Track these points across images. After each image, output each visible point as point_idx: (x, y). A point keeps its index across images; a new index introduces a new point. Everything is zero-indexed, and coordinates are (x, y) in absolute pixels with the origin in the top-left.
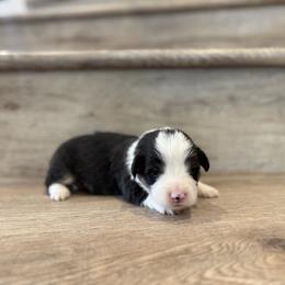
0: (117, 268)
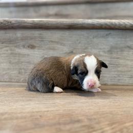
0: (117, 129)
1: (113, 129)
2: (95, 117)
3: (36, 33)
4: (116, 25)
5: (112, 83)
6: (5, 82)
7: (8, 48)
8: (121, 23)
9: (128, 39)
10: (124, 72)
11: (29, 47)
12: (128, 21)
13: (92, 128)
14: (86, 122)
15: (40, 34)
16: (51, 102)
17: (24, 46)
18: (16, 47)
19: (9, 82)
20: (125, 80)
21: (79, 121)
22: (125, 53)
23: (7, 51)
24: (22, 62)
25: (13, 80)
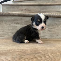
1: (53, 55)
2: (46, 51)
3: (20, 18)
4: (51, 15)
5: (49, 38)
6: (7, 37)
7: (8, 24)
8: (53, 15)
9: (55, 21)
10: (54, 33)
11: (17, 23)
12: (55, 14)
13: (45, 55)
14: (43, 53)
15: (21, 19)
16: (27, 46)
17: (15, 23)
18: (11, 23)
19: (8, 37)
20: (54, 37)
21: (40, 53)
22: (54, 26)
23: (8, 25)
24: (14, 29)
25: (10, 37)
